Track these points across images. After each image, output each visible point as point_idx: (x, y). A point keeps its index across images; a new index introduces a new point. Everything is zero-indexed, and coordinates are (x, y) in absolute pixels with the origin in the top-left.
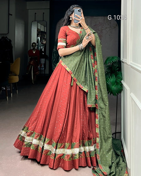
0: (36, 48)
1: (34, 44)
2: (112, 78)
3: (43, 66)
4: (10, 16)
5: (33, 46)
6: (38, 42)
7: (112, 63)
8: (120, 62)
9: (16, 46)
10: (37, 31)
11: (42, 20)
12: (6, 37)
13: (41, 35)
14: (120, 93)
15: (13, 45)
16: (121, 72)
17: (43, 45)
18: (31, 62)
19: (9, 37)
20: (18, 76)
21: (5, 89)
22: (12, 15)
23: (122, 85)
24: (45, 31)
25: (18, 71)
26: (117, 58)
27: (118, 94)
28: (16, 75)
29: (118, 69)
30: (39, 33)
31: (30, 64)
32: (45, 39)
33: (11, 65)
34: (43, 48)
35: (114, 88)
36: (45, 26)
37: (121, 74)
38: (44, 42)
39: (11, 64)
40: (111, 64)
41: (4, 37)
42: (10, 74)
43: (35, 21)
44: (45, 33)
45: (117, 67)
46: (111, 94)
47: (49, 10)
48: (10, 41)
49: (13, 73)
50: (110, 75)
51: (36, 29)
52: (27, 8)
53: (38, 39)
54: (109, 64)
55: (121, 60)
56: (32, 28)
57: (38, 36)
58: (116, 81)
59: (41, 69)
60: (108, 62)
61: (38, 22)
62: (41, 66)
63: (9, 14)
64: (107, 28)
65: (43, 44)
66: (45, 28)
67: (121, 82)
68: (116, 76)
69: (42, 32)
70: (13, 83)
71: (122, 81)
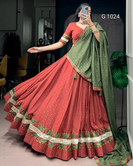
0: (43, 44)
1: (41, 40)
2: (118, 72)
3: (49, 61)
4: (18, 13)
5: (40, 42)
6: (44, 38)
7: (118, 57)
8: (125, 57)
9: (24, 41)
10: (44, 27)
11: (49, 17)
12: (15, 33)
13: (47, 31)
14: (126, 87)
15: (21, 41)
16: (127, 66)
17: (50, 41)
18: (38, 57)
19: (17, 33)
20: (26, 70)
21: (13, 82)
22: (20, 12)
23: (127, 79)
24: (52, 28)
25: (25, 65)
26: (123, 53)
27: (124, 87)
28: (24, 69)
29: (123, 63)
30: (46, 29)
31: (37, 59)
32: (51, 35)
33: (19, 60)
34: (49, 43)
35: (119, 81)
36: (51, 23)
37: (127, 68)
38: (51, 38)
39: (19, 58)
40: (117, 59)
41: (13, 33)
42: (18, 68)
43: (42, 18)
44: (52, 29)
45: (122, 61)
46: (117, 87)
47: (55, 7)
48: (19, 37)
49: (22, 67)
50: (116, 70)
51: (43, 26)
52: (34, 6)
53: (45, 35)
54: (115, 59)
55: (126, 55)
56: (39, 25)
57: (44, 32)
58: (122, 75)
59: (47, 63)
60: (114, 57)
61: (45, 19)
62: (48, 60)
63: (17, 12)
64: (112, 25)
65: (49, 39)
66: (52, 24)
67: (126, 76)
68: (121, 70)
69: (48, 29)
70: (21, 77)
71: (128, 75)
